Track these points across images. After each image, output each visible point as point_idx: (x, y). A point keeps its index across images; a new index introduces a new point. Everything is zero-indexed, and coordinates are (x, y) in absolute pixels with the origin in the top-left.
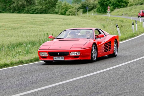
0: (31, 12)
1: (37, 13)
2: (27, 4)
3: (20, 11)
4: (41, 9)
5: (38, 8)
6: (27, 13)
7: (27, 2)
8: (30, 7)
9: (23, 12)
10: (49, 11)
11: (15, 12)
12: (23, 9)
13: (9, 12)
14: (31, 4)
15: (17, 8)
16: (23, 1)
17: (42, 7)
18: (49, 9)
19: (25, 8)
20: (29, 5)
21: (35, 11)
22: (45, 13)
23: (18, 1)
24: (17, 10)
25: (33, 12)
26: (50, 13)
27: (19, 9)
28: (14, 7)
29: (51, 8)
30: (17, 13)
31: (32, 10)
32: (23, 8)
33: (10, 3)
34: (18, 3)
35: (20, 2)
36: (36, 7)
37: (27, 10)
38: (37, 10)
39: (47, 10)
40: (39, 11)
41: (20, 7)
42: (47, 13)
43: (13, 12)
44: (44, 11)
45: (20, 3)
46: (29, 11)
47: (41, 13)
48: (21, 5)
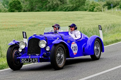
0: (64, 9)
1: (69, 11)
2: (60, 3)
3: (54, 10)
4: (72, 7)
5: (70, 7)
6: (61, 11)
7: (60, 2)
8: (63, 6)
9: (57, 10)
10: (79, 8)
11: (51, 10)
12: (57, 8)
13: (45, 11)
14: (63, 3)
15: (52, 7)
16: (57, 1)
17: (73, 5)
18: (79, 7)
19: (59, 7)
20: (62, 4)
21: (67, 9)
22: (76, 10)
23: (53, 1)
24: (52, 9)
25: (66, 10)
26: (80, 10)
27: (54, 8)
28: (50, 6)
29: (81, 6)
30: (52, 11)
31: (65, 8)
32: (57, 6)
33: (46, 3)
34: (53, 3)
35: (54, 1)
36: (68, 5)
37: (60, 8)
38: (69, 8)
39: (78, 7)
40: (71, 9)
41: (54, 6)
42: (77, 10)
43: (49, 11)
44: (74, 8)
45: (55, 3)
46: (62, 9)
47: (72, 10)
48: (55, 4)
